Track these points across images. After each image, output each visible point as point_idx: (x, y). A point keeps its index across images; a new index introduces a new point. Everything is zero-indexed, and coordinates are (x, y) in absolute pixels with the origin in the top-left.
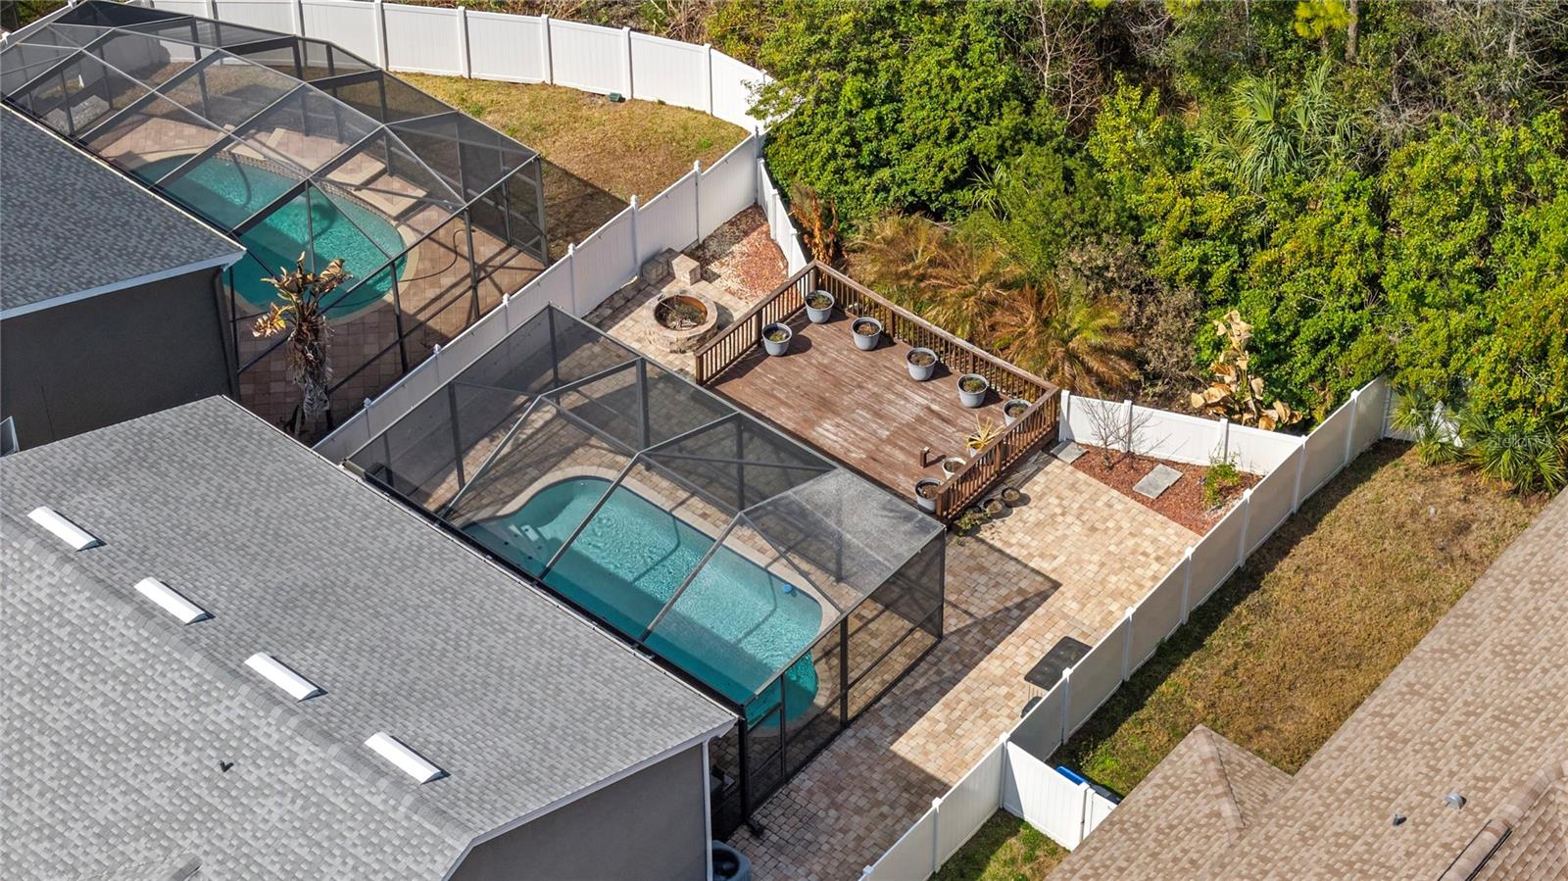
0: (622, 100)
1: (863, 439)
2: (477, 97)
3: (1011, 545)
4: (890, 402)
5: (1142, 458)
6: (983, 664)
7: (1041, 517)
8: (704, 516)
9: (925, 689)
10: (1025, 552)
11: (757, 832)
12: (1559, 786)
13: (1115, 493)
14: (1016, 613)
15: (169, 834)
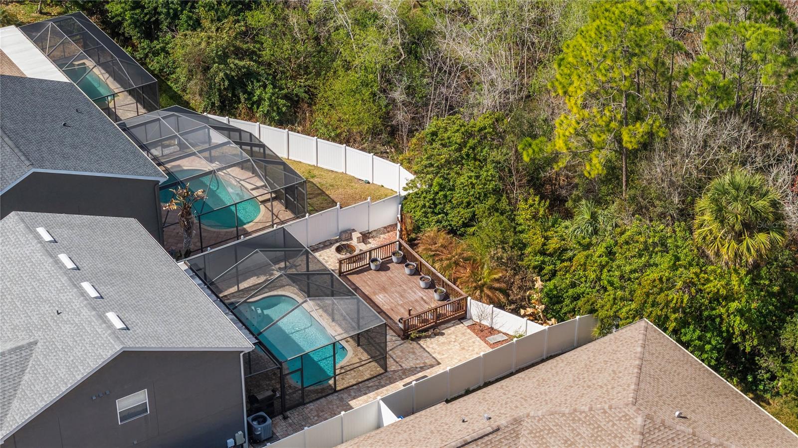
0: (369, 183)
1: (392, 302)
2: (316, 172)
3: (429, 347)
4: (409, 293)
5: (496, 330)
6: (397, 383)
7: (446, 341)
8: (321, 316)
9: (371, 386)
10: (433, 351)
11: (285, 418)
12: (526, 420)
13: (478, 339)
14: (419, 369)
15: (33, 331)
